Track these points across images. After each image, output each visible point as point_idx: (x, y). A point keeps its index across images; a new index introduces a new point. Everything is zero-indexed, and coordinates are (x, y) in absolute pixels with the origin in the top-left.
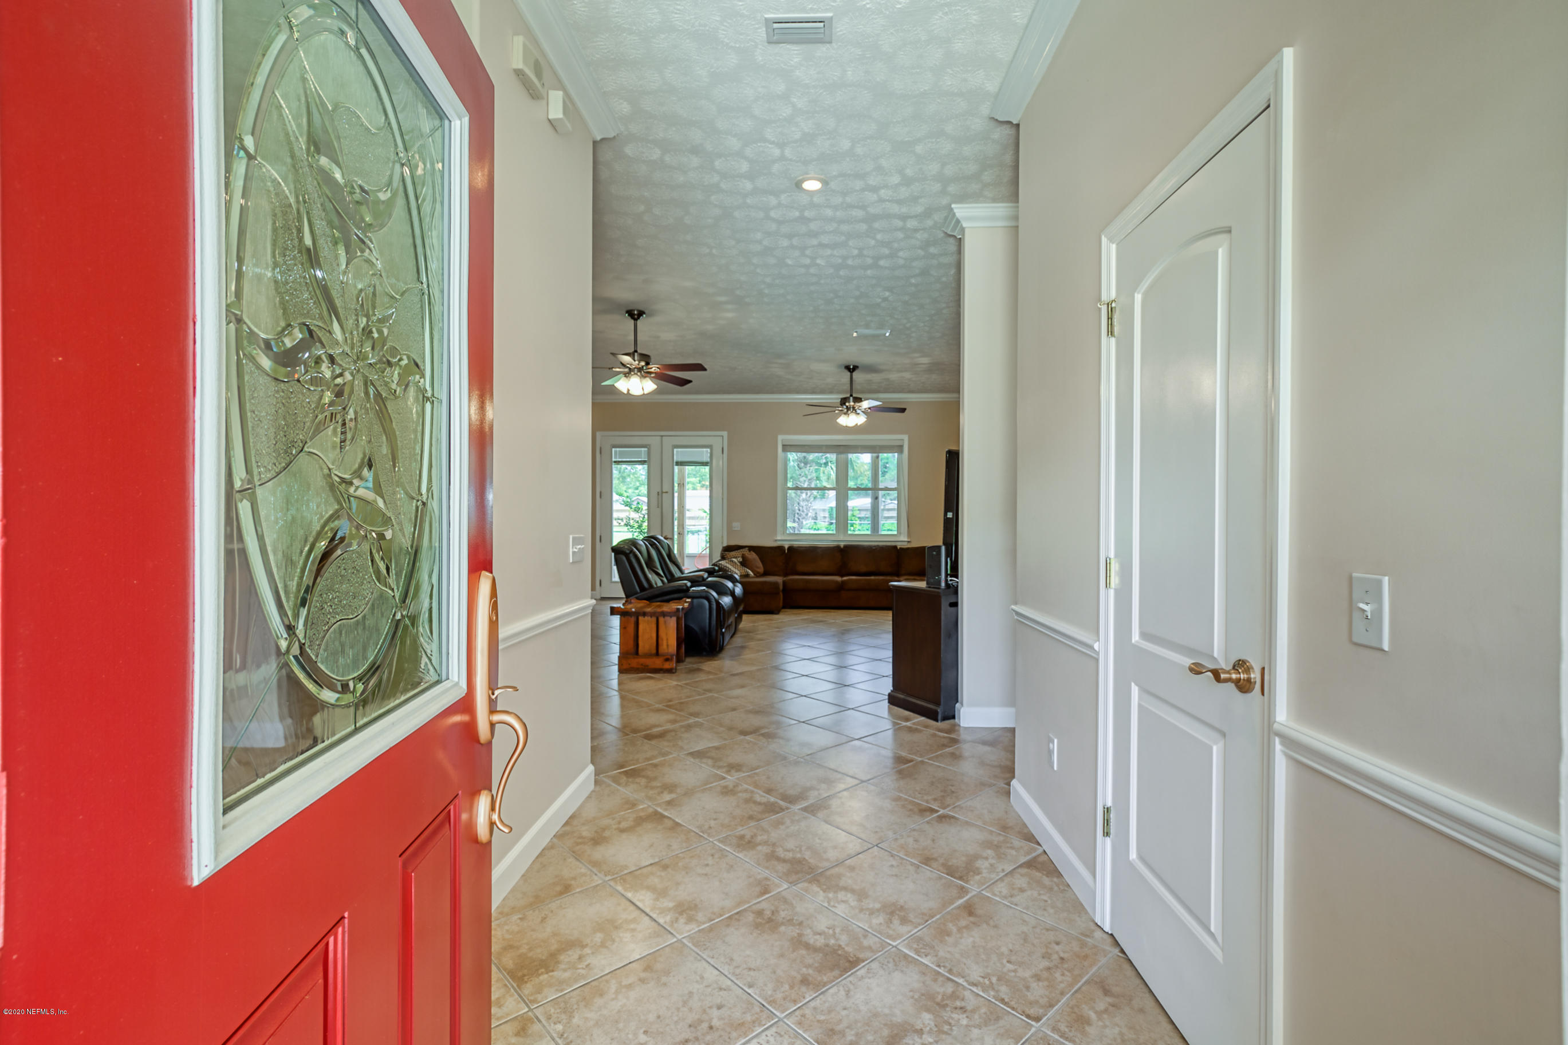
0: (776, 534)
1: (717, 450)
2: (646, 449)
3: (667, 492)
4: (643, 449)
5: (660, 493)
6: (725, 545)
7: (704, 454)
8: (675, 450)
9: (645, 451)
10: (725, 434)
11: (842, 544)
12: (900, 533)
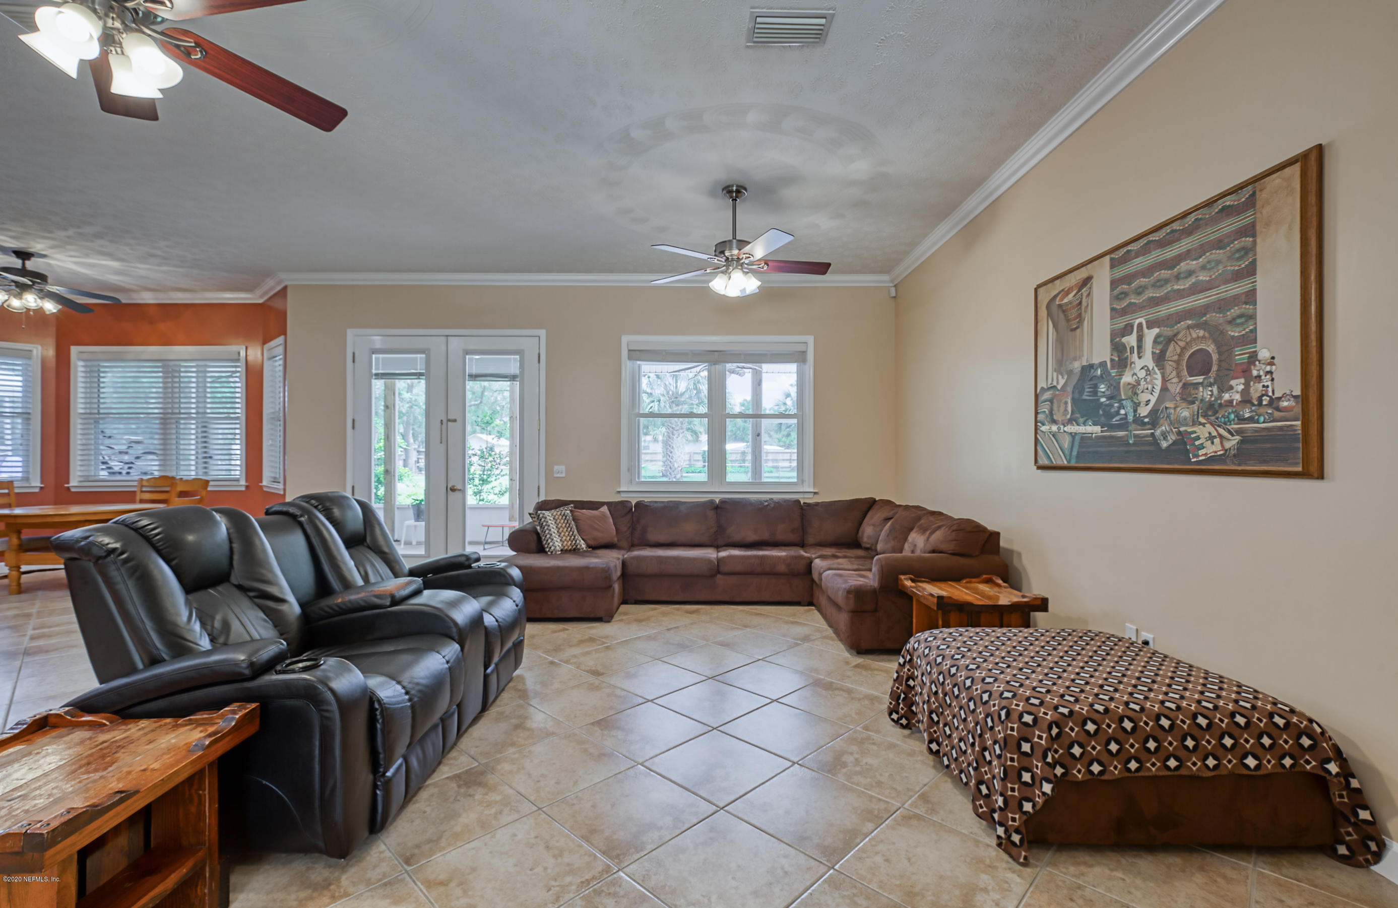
0: (619, 484)
1: (531, 358)
2: (424, 356)
3: (455, 421)
4: (419, 356)
5: (445, 421)
6: (543, 498)
7: (512, 365)
8: (467, 357)
9: (421, 358)
10: (542, 333)
11: (717, 498)
12: (803, 481)
